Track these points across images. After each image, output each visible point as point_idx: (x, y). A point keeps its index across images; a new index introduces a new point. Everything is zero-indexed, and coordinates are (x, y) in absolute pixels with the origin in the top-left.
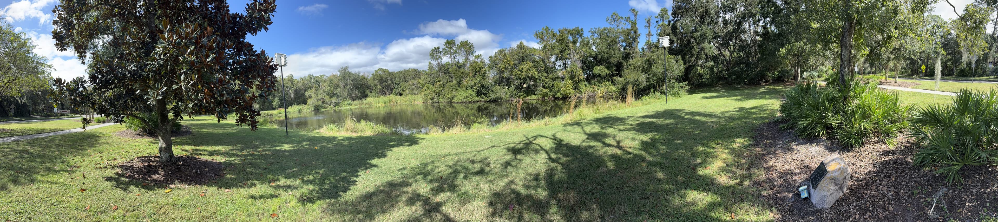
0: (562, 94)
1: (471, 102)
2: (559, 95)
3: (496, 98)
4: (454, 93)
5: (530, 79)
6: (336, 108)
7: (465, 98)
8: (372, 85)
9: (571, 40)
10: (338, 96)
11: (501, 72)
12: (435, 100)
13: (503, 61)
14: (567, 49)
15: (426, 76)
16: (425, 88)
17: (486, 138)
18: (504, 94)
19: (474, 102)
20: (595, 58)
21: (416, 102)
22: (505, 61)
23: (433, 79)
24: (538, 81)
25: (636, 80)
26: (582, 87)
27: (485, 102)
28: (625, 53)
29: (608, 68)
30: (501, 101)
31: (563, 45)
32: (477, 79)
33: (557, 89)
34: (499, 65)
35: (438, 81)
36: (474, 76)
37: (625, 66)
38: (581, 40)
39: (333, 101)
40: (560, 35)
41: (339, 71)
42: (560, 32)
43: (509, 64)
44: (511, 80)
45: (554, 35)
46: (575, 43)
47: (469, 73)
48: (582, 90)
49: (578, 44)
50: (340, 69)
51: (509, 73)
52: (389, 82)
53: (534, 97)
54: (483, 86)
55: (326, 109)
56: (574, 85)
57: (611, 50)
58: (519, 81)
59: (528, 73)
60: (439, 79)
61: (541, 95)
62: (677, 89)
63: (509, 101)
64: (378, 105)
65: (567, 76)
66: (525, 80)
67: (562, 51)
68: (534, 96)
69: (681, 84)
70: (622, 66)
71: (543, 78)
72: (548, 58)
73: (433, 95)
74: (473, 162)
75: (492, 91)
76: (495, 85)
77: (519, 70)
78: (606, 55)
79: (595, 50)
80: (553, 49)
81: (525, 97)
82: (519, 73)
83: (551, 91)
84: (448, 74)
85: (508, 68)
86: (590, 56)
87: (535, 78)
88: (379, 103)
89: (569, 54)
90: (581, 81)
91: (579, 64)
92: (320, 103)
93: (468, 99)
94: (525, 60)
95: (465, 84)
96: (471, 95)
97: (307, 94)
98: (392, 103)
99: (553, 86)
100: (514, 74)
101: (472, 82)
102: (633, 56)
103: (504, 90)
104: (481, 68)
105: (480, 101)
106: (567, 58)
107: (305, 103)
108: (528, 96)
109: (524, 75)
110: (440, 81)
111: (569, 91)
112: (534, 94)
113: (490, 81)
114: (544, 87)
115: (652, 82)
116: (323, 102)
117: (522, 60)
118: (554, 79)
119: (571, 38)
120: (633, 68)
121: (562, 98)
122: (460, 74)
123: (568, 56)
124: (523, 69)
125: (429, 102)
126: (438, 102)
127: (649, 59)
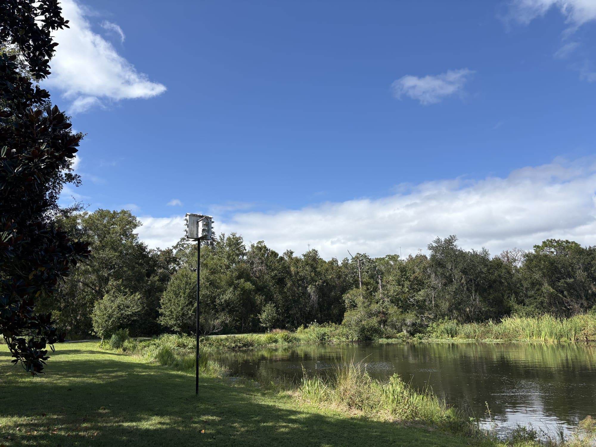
6: (415, 340)
8: (526, 284)
10: (421, 307)
39: (409, 321)
41: (431, 248)
50: (434, 245)
52: (580, 275)
55: (390, 341)
64: (535, 340)
88: (539, 334)
92: (374, 321)
97: (347, 297)
98: (582, 338)
107: (338, 319)
116: (384, 322)
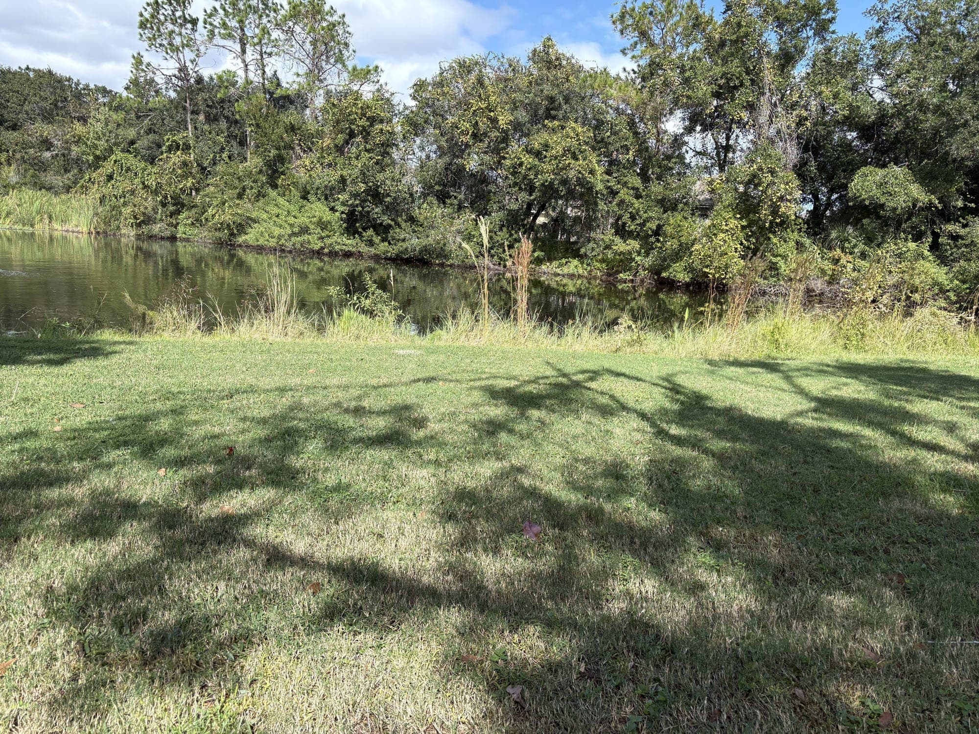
0: (690, 269)
1: (319, 253)
2: (679, 273)
3: (425, 249)
4: (246, 207)
5: (571, 195)
7: (294, 234)
9: (774, 47)
11: (456, 150)
12: (156, 228)
13: (468, 105)
14: (748, 83)
15: (119, 117)
16: (108, 167)
17: (398, 356)
18: (459, 239)
19: (333, 254)
20: (867, 131)
21: (56, 226)
22: (477, 105)
23: (151, 137)
24: (602, 205)
26: (781, 251)
27: (376, 258)
29: (925, 178)
30: (442, 265)
31: (735, 66)
32: (354, 162)
33: (671, 245)
34: (451, 119)
35: (175, 147)
36: (340, 149)
38: (820, 47)
40: (727, 23)
42: (729, 8)
43: (494, 121)
44: (492, 188)
45: (698, 23)
46: (786, 59)
47: (320, 134)
48: (781, 264)
49: (800, 70)
51: (487, 158)
53: (573, 266)
54: (375, 195)
56: (747, 238)
58: (524, 196)
59: (566, 168)
60: (179, 138)
61: (603, 261)
63: (473, 268)
65: (728, 198)
66: (548, 194)
67: (725, 91)
68: (575, 262)
71: (624, 194)
72: (657, 118)
73: (150, 204)
74: (358, 411)
75: (412, 220)
77: (529, 151)
78: (930, 121)
79: (878, 96)
80: (686, 81)
81: (539, 261)
82: (527, 160)
83: (648, 249)
84: (223, 125)
85: (485, 134)
86: (851, 119)
87: (590, 189)
89: (751, 107)
90: (784, 224)
91: (792, 153)
93: (306, 237)
94: (561, 114)
95: (302, 176)
96: (323, 225)
99: (657, 232)
100: (508, 163)
101: (331, 171)
103: (458, 224)
104: (373, 120)
105: (360, 255)
106: (742, 125)
108: (550, 259)
109: (547, 174)
110: (187, 147)
111: (724, 260)
112: (577, 255)
113: (406, 179)
114: (621, 231)
117: (548, 109)
118: (668, 205)
119: (772, 40)
121: (687, 285)
122: (280, 130)
123: (745, 115)
124: (546, 146)
125: (128, 234)
126: (173, 239)
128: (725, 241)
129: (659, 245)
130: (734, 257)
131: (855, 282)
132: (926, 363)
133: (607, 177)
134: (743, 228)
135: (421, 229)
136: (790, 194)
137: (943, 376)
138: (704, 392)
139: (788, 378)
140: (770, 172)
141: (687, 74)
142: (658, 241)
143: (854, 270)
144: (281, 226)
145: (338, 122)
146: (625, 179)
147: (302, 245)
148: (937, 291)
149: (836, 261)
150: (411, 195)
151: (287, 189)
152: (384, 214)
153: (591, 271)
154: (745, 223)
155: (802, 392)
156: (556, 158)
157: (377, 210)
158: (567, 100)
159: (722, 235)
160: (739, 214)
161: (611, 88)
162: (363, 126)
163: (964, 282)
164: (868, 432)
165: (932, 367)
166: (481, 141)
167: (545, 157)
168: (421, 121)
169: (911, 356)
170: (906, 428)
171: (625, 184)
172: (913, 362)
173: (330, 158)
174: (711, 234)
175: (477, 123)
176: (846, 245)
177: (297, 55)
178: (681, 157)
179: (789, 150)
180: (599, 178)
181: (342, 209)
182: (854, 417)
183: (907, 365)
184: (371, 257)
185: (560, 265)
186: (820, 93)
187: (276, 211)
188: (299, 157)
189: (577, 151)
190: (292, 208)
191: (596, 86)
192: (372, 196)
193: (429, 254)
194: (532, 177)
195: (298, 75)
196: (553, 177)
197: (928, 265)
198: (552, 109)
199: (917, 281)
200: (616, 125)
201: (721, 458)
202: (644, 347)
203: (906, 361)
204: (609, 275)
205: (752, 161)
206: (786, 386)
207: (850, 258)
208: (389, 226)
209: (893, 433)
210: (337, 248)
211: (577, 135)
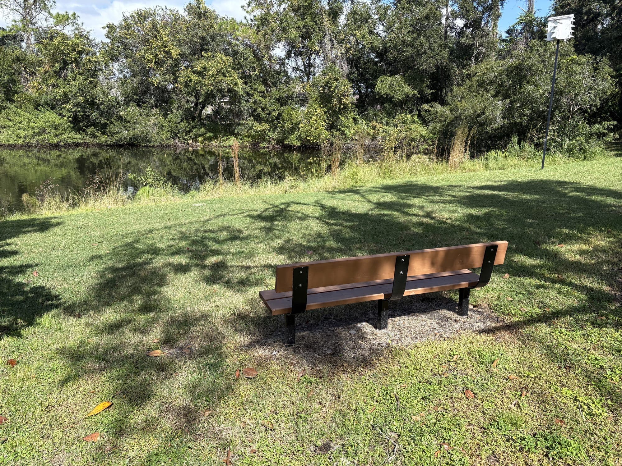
0: (299, 138)
1: (57, 146)
2: (293, 140)
3: (134, 138)
7: (36, 134)
11: (144, 71)
13: (147, 41)
14: (317, 30)
18: (155, 129)
19: (67, 146)
20: (381, 54)
22: (156, 43)
24: (244, 103)
25: (479, 112)
26: (346, 124)
27: (100, 146)
28: (460, 46)
29: (410, 81)
30: (147, 146)
31: (308, 20)
32: (72, 83)
33: (288, 125)
34: (138, 52)
36: (58, 74)
37: (456, 79)
38: (350, 7)
43: (168, 53)
44: (172, 95)
46: (335, 14)
47: (39, 63)
48: (347, 131)
49: (342, 19)
53: (232, 141)
54: (92, 103)
56: (328, 118)
57: (422, 39)
58: (194, 99)
59: (219, 82)
61: (249, 136)
62: (582, 139)
63: (168, 146)
65: (315, 95)
66: (210, 97)
67: (306, 35)
68: (232, 138)
69: (596, 127)
70: (448, 77)
71: (256, 96)
72: (268, 48)
75: (121, 119)
76: (127, 103)
77: (195, 72)
78: (408, 52)
79: (383, 35)
80: (284, 29)
81: (210, 139)
82: (194, 78)
83: (274, 128)
85: (164, 62)
86: (373, 50)
87: (236, 94)
89: (320, 42)
90: (345, 108)
91: (343, 68)
93: (46, 136)
94: (211, 48)
95: (32, 93)
96: (56, 127)
99: (278, 118)
101: (53, 89)
102: (479, 53)
103: (153, 119)
105: (87, 145)
106: (316, 52)
108: (217, 138)
109: (208, 85)
111: (318, 131)
112: (233, 134)
113: (113, 92)
114: (257, 118)
115: (518, 120)
117: (202, 46)
118: (282, 101)
120: (475, 84)
121: (299, 148)
123: (318, 48)
124: (205, 68)
127: (520, 65)
128: (316, 121)
129: (280, 125)
130: (322, 130)
131: (384, 138)
132: (417, 181)
133: (244, 86)
134: (325, 112)
135: (129, 125)
136: (347, 91)
137: (422, 187)
138: (335, 206)
139: (363, 196)
140: (335, 80)
141: (284, 25)
142: (280, 123)
143: (383, 132)
144: (24, 130)
145: (54, 55)
146: (256, 87)
147: (43, 141)
148: (423, 140)
149: (374, 128)
150: (118, 103)
151: (22, 103)
152: (100, 116)
153: (242, 143)
154: (326, 110)
155: (369, 201)
156: (213, 76)
157: (95, 114)
158: (213, 39)
159: (314, 118)
160: (322, 104)
161: (238, 31)
162: (75, 58)
163: (434, 134)
164: (396, 213)
165: (419, 183)
166: (161, 66)
167: (205, 75)
168: (116, 52)
169: (411, 179)
170: (408, 210)
171: (256, 90)
172: (412, 182)
173: (53, 80)
174: (308, 117)
175: (157, 54)
176: (378, 118)
177: (12, 7)
178: (286, 72)
179: (344, 67)
180: (240, 86)
181: (68, 114)
182: (391, 208)
183: (409, 184)
184: (95, 146)
185: (224, 141)
186: (356, 35)
187: (18, 119)
188: (27, 80)
189: (225, 72)
190: (30, 116)
191: (228, 29)
192: (90, 105)
193: (136, 140)
194: (199, 88)
195: (15, 21)
196: (212, 88)
197: (417, 126)
198: (204, 45)
199: (413, 136)
200: (246, 54)
201: (351, 228)
202: (297, 189)
203: (410, 181)
204: (254, 145)
205: (325, 74)
206: (365, 200)
207: (380, 125)
208: (106, 124)
209: (404, 212)
210: (69, 141)
211: (224, 62)
